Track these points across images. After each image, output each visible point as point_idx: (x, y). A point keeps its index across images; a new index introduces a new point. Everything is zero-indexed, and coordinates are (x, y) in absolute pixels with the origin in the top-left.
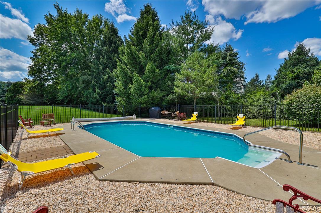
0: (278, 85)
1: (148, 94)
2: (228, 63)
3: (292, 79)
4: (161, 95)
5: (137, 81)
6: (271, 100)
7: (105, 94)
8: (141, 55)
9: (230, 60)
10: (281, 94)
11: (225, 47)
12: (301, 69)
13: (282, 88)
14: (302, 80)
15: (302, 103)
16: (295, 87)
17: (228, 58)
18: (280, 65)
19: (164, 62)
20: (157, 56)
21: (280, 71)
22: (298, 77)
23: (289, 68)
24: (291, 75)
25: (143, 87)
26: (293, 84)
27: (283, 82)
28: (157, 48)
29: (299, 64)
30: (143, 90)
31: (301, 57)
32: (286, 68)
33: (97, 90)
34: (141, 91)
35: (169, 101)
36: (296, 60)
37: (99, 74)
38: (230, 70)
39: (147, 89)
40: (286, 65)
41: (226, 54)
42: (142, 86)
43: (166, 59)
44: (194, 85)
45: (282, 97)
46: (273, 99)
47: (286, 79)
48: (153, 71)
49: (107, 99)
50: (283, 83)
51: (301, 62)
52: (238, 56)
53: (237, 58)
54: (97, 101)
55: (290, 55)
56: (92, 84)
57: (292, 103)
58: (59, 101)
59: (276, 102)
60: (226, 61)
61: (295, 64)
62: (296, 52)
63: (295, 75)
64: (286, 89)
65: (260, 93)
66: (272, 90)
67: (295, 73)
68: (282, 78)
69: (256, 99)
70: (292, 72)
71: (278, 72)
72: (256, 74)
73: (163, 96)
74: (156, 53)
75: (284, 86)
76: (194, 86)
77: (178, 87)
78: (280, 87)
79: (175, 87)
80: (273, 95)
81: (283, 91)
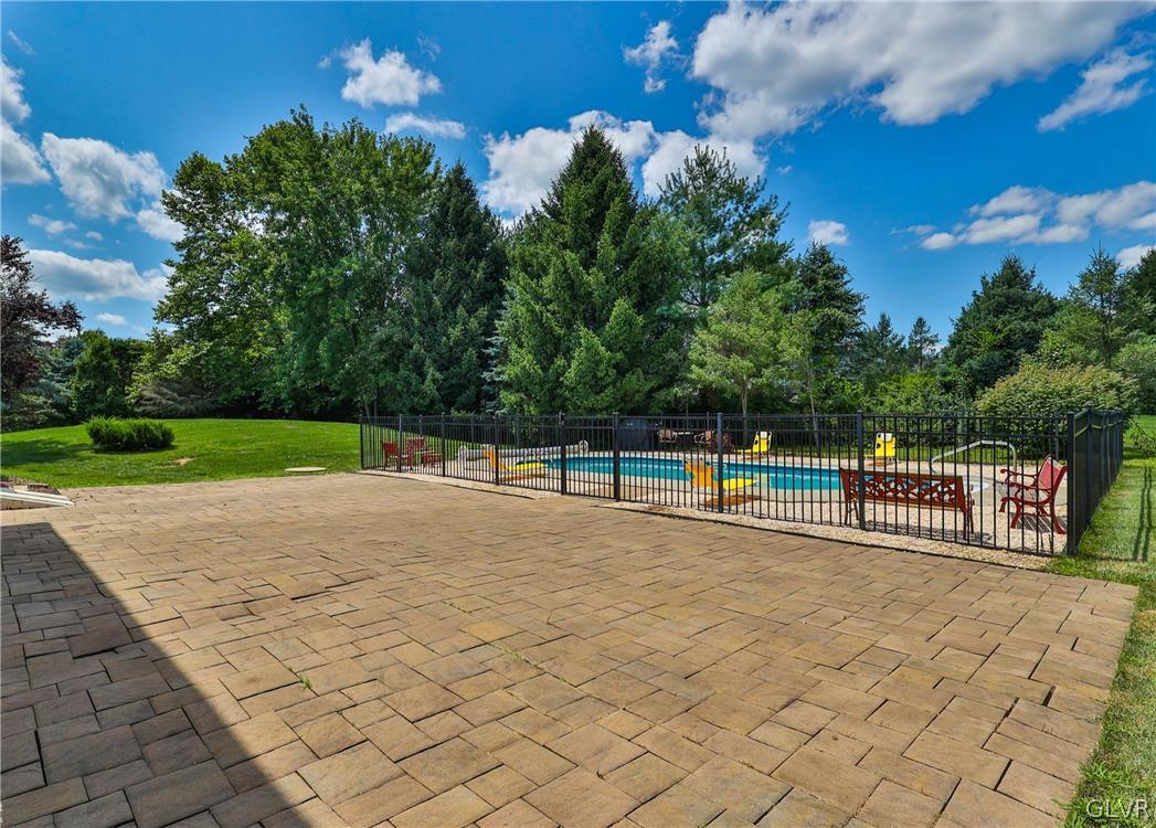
0: (959, 361)
1: (614, 383)
2: (821, 297)
3: (994, 347)
4: (647, 388)
5: (588, 349)
6: (943, 398)
7: (454, 381)
8: (593, 279)
9: (827, 288)
10: (968, 385)
11: (811, 250)
12: (1016, 324)
13: (971, 368)
14: (1016, 350)
15: (1017, 407)
16: (1001, 367)
17: (820, 282)
18: (963, 309)
19: (648, 294)
20: (635, 279)
21: (963, 325)
22: (1008, 343)
23: (985, 319)
24: (989, 337)
25: (602, 367)
26: (997, 360)
27: (972, 354)
28: (633, 257)
29: (1010, 310)
30: (599, 374)
31: (1012, 290)
32: (978, 319)
33: (431, 372)
34: (595, 376)
35: (669, 403)
36: (1003, 299)
37: (431, 321)
38: (829, 318)
39: (612, 372)
40: (979, 311)
41: (814, 271)
42: (598, 363)
43: (655, 286)
44: (751, 361)
45: (971, 393)
46: (949, 397)
47: (979, 346)
48: (629, 322)
49: (461, 399)
50: (971, 356)
51: (1014, 303)
52: (846, 277)
53: (845, 284)
54: (432, 403)
55: (987, 283)
56: (411, 352)
57: (996, 407)
58: (268, 403)
59: (956, 404)
60: (815, 290)
61: (999, 310)
62: (1001, 276)
63: (1000, 336)
64: (979, 371)
65: (913, 380)
66: (944, 375)
67: (1000, 331)
68: (969, 344)
69: (902, 396)
70: (994, 329)
71: (957, 325)
72: (883, 317)
73: (652, 390)
74: (632, 272)
75: (974, 363)
76: (751, 364)
77: (702, 365)
78: (965, 366)
79: (693, 367)
80: (948, 387)
81: (974, 376)
